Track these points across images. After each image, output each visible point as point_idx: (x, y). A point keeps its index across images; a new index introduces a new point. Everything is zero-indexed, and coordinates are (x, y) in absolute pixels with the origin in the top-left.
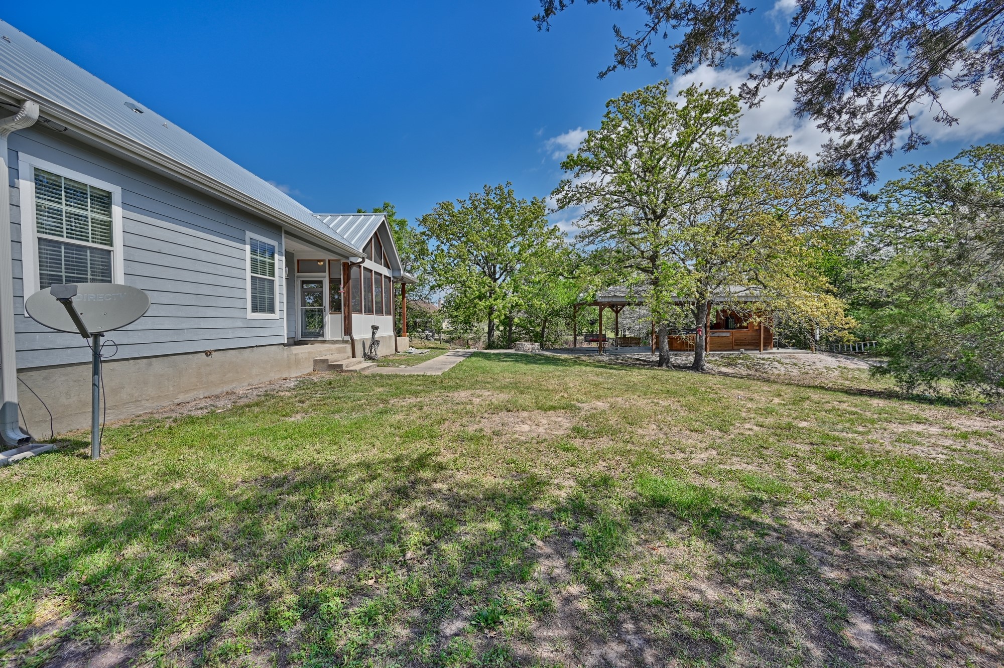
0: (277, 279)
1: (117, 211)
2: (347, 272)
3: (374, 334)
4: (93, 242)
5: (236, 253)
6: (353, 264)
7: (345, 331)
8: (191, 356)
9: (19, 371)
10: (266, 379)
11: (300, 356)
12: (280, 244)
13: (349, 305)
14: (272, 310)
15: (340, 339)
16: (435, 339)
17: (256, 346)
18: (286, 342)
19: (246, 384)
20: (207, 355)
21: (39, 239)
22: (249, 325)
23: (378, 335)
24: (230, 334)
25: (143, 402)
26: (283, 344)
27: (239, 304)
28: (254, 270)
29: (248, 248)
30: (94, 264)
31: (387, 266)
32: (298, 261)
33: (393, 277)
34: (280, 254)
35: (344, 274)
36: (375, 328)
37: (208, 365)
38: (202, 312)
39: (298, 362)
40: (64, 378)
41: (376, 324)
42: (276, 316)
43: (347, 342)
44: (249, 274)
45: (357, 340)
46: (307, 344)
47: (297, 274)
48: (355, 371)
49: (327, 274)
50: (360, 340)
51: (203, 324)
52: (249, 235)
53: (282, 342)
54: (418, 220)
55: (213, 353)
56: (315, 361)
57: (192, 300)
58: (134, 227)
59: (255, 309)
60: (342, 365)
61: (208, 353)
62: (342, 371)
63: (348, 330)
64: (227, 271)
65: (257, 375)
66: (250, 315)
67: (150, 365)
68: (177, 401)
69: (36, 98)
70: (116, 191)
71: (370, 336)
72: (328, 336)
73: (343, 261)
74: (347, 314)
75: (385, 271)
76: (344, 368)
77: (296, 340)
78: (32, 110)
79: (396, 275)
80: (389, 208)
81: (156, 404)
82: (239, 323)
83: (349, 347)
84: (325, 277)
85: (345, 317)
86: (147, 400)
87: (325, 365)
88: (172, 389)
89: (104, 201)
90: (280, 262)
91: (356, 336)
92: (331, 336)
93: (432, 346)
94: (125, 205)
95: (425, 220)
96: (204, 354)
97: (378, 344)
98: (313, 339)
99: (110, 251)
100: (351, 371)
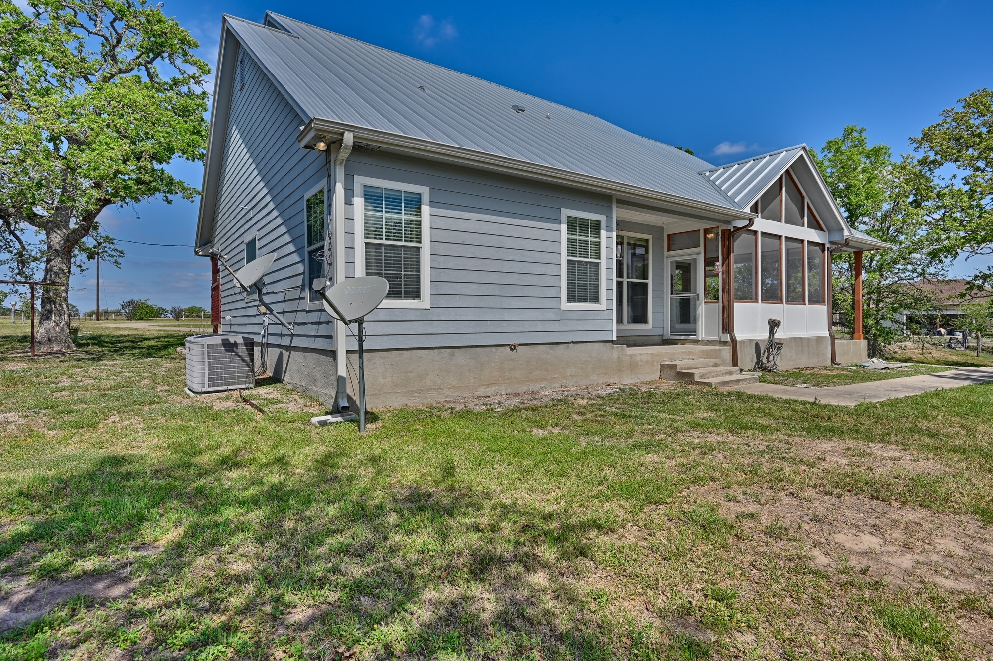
0: (603, 262)
1: (426, 209)
2: (727, 243)
3: (772, 332)
4: (405, 241)
5: (548, 236)
6: (737, 229)
7: (723, 328)
8: (494, 348)
9: (348, 352)
10: (584, 383)
11: (638, 358)
12: (609, 217)
13: (729, 290)
14: (596, 300)
15: (717, 338)
16: (968, 348)
17: (573, 342)
18: (615, 338)
19: (558, 385)
20: (512, 349)
21: (367, 244)
22: (564, 317)
23: (779, 334)
24: (539, 327)
25: (445, 391)
26: (612, 341)
27: (551, 292)
28: (571, 251)
29: (563, 227)
30: (407, 261)
31: (815, 224)
32: (669, 236)
33: (831, 243)
34: (609, 229)
35: (723, 246)
36: (774, 325)
37: (512, 360)
38: (506, 303)
39: (634, 366)
40: (382, 361)
41: (775, 318)
42: (602, 306)
43: (725, 343)
44: (564, 259)
45: (743, 342)
46: (676, 344)
47: (667, 253)
48: (709, 385)
49: (701, 249)
50: (750, 341)
51: (507, 315)
52: (565, 212)
53: (610, 339)
54: (912, 140)
55: (519, 348)
56: (662, 366)
57: (496, 290)
58: (441, 223)
59: (571, 298)
60: (692, 374)
61: (513, 347)
62: (693, 382)
63: (727, 326)
64: (536, 257)
65: (572, 377)
66: (565, 305)
67: (453, 354)
68: (477, 394)
69: (350, 128)
70: (425, 191)
71: (766, 335)
72: (702, 335)
73: (723, 227)
74: (726, 303)
75: (814, 236)
76: (697, 379)
77: (664, 338)
78: (348, 138)
79: (836, 238)
80: (855, 134)
81: (456, 394)
82: (550, 315)
83: (727, 351)
84: (699, 253)
85: (723, 308)
86: (449, 389)
87: (673, 373)
88: (472, 381)
89: (415, 203)
90: (607, 240)
91: (739, 335)
92: (705, 335)
93: (955, 358)
94: (433, 203)
95: (927, 136)
96: (508, 348)
97: (779, 348)
98: (682, 337)
99: (419, 248)
100: (705, 383)
